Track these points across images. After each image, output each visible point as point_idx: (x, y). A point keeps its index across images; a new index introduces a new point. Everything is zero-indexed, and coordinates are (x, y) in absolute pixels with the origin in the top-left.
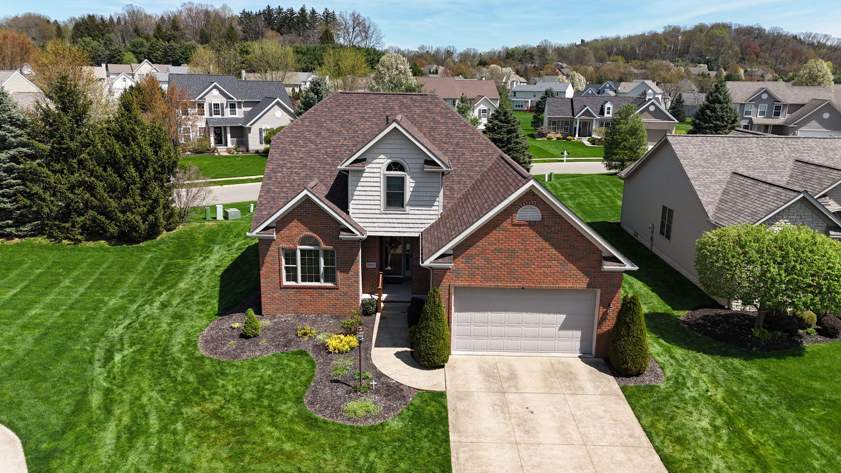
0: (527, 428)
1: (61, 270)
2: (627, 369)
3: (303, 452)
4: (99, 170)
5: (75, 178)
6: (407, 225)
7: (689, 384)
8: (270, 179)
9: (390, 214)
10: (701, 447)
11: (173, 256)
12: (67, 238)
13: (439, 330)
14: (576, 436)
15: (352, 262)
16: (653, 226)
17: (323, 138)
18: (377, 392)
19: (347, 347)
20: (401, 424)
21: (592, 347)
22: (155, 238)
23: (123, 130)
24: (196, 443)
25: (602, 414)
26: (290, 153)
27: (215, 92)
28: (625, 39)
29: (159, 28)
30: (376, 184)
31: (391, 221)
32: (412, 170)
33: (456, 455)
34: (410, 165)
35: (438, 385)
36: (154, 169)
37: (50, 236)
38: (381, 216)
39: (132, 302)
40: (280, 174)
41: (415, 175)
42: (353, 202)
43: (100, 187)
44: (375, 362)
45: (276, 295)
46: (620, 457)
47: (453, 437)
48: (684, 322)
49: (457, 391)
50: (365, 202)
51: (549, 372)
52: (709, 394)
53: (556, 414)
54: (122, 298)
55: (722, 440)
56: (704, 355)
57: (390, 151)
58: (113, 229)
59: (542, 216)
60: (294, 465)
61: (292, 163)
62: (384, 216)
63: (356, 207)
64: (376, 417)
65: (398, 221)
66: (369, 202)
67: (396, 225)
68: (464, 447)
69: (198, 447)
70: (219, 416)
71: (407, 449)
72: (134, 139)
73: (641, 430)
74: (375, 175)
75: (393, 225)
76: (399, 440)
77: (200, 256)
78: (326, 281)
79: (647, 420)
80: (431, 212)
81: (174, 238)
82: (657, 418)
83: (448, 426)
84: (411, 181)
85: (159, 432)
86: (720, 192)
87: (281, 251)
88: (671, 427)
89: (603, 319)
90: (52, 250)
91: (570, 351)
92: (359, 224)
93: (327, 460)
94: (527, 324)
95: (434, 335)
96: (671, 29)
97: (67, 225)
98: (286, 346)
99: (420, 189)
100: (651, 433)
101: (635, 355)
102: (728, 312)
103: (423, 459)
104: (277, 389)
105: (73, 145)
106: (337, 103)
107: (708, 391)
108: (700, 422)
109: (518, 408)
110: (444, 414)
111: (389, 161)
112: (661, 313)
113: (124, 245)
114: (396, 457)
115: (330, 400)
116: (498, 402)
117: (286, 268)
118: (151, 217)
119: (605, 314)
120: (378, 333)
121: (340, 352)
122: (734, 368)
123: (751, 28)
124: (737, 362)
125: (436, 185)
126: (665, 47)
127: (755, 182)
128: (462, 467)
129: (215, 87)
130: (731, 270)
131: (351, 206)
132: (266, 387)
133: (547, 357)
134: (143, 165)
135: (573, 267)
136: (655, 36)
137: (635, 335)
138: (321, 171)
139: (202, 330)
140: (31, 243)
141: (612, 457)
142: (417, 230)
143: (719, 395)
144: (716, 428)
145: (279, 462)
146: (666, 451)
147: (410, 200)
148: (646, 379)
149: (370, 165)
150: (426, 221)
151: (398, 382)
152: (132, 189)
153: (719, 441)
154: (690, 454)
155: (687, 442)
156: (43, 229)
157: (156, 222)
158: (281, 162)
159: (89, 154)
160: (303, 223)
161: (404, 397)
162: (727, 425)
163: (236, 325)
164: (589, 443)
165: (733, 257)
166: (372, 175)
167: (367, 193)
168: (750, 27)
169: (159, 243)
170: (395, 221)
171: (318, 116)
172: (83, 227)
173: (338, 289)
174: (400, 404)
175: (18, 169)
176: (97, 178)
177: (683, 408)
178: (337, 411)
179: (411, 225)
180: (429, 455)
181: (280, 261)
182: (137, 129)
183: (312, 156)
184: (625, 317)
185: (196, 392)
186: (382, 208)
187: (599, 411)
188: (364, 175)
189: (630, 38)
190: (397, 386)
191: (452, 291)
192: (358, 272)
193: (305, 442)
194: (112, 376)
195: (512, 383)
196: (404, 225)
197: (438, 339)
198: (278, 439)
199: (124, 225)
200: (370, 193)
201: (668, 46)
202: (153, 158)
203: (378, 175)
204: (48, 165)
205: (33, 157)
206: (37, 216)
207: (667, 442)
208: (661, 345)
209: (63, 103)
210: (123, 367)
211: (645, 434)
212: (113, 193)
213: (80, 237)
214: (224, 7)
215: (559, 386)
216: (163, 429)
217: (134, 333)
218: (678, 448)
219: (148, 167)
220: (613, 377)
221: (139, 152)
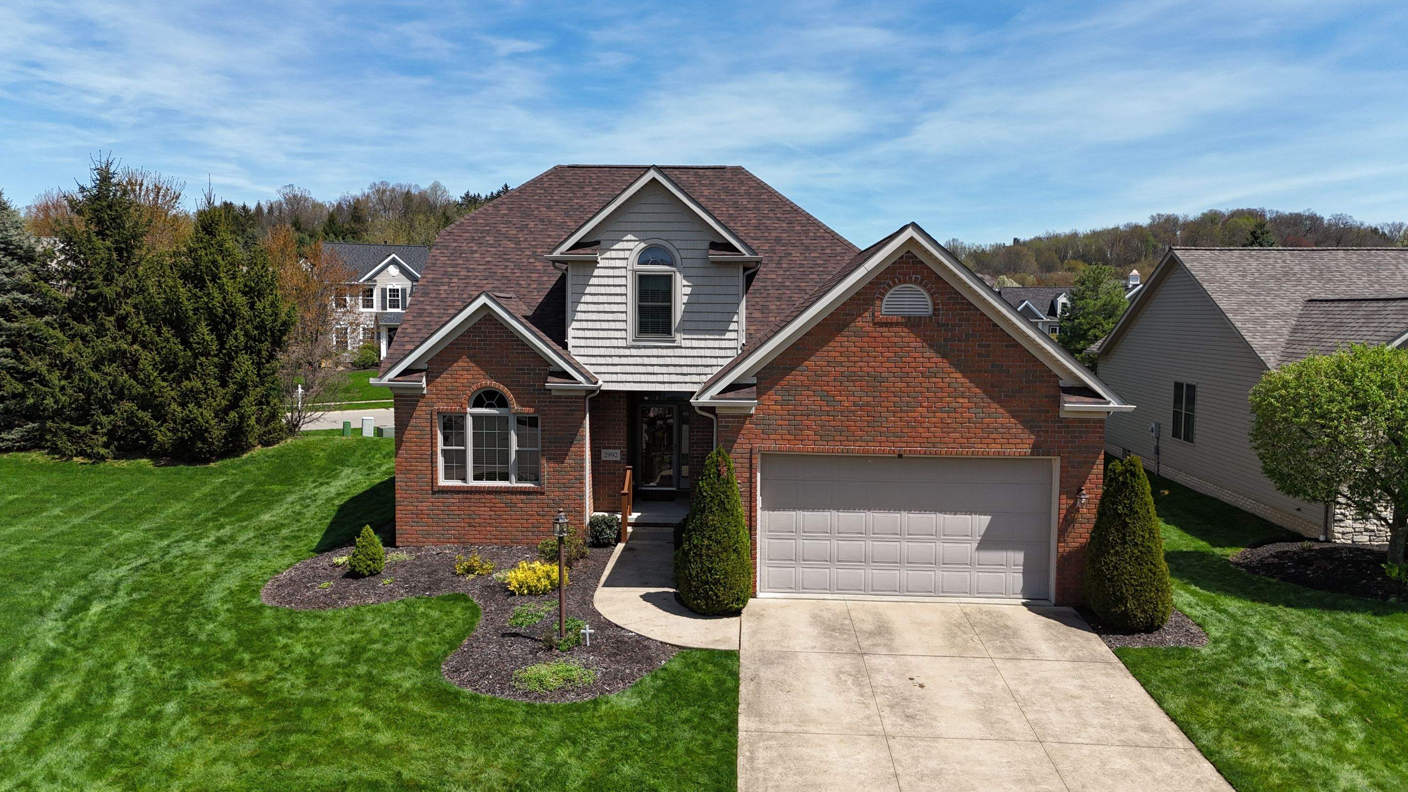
0: (910, 711)
1: (55, 496)
2: (1125, 614)
3: (414, 746)
4: (149, 331)
5: (103, 345)
6: (678, 370)
7: (1263, 649)
8: (426, 294)
9: (645, 347)
10: (1307, 748)
11: (265, 481)
12: (81, 453)
13: (727, 531)
14: (1018, 726)
15: (571, 437)
16: (1158, 426)
17: (532, 232)
18: (594, 649)
19: (545, 582)
20: (635, 701)
21: (1048, 581)
22: (238, 456)
23: (197, 265)
24: (193, 734)
25: (1078, 692)
26: (469, 255)
27: (393, 270)
28: (1086, 237)
29: (332, 219)
30: (618, 290)
31: (646, 361)
32: (687, 263)
33: (748, 754)
34: (684, 254)
35: (725, 641)
36: (247, 334)
37: (54, 450)
38: (627, 352)
39: (161, 537)
40: (446, 288)
41: (692, 272)
42: (575, 325)
43: (146, 360)
44: (599, 606)
45: (424, 506)
46: (1121, 763)
47: (743, 723)
48: (1237, 564)
49: (763, 651)
50: (598, 325)
51: (959, 626)
52: (1310, 666)
53: (975, 689)
54: (146, 531)
55: (1353, 739)
56: (1288, 610)
57: (645, 227)
58: (163, 436)
59: (935, 304)
60: (388, 769)
61: (469, 270)
62: (634, 352)
63: (581, 334)
64: (585, 689)
65: (661, 361)
66: (605, 325)
67: (657, 369)
68: (767, 740)
69: (193, 740)
70: (258, 692)
71: (642, 742)
72: (215, 278)
73: (1167, 719)
74: (617, 272)
75: (650, 369)
76: (627, 727)
77: (314, 482)
78: (520, 479)
79: (1177, 703)
80: (724, 344)
81: (273, 456)
82: (1201, 698)
83: (738, 704)
84: (685, 283)
85: (124, 716)
86: (1286, 331)
87: (435, 417)
88: (1233, 713)
89: (1068, 521)
90: (52, 471)
91: (1004, 593)
92: (587, 367)
93: (462, 760)
94: (912, 535)
95: (718, 542)
96: (1162, 220)
97: (83, 429)
98: (430, 588)
99: (702, 299)
100: (1189, 723)
101: (1141, 584)
102: (1326, 546)
103: (675, 758)
104: (391, 648)
105: (109, 292)
106: (562, 182)
107: (1306, 661)
108: (1297, 709)
109: (891, 678)
110: (730, 684)
111: (643, 245)
112: (1187, 552)
113: (181, 466)
114: (614, 755)
115: (493, 662)
116: (848, 668)
117: (444, 452)
118: (233, 415)
119: (1073, 510)
120: (614, 568)
121: (533, 592)
122: (1356, 627)
123: (1298, 216)
124: (1359, 619)
125: (732, 290)
126: (1155, 247)
127: (1355, 304)
128: (761, 775)
129: (394, 262)
130: (1330, 427)
131: (571, 333)
132: (369, 647)
133: (955, 605)
134: (226, 323)
135: (1001, 410)
136: (1135, 231)
137: (1139, 540)
138: (523, 282)
139: (278, 573)
140: (17, 462)
141: (1104, 764)
142: (696, 379)
143: (1332, 669)
144: (1336, 721)
145: (355, 763)
146: (1227, 754)
147: (683, 321)
148: (1168, 638)
149: (608, 254)
150: (714, 361)
151: (640, 636)
152: (201, 364)
153: (1347, 740)
154: (1283, 761)
155: (1273, 739)
156: (42, 437)
157: (241, 422)
158: (450, 269)
159: (135, 306)
160: (478, 363)
161: (649, 658)
162: (1360, 714)
163: (341, 560)
164: (1050, 739)
165: (1331, 401)
166: (611, 272)
167: (601, 308)
168: (1297, 214)
169: (246, 462)
170: (654, 361)
171: (526, 200)
172: (111, 434)
173: (542, 493)
174: (640, 670)
175: (10, 329)
176: (144, 346)
177: (1257, 686)
178: (505, 680)
179: (685, 370)
180: (689, 752)
181: (433, 437)
182: (221, 261)
183: (507, 260)
184: (1113, 503)
185: (227, 657)
186: (630, 335)
187: (1071, 686)
188: (597, 272)
189: (1095, 235)
190: (637, 641)
191: (758, 462)
192: (583, 459)
193: (423, 727)
194: (72, 632)
195: (879, 640)
196: (672, 370)
197: (725, 550)
198: (368, 726)
199: (183, 427)
200: (607, 308)
201: (1160, 246)
202: (245, 311)
203: (622, 272)
204: (63, 326)
205: (38, 311)
206: (33, 413)
207: (1227, 739)
208: (1194, 594)
209: (100, 222)
210: (100, 621)
211: (1175, 726)
212: (169, 373)
213: (102, 451)
214: (435, 187)
215: (980, 646)
216: (137, 712)
217: (145, 576)
218: (1254, 749)
219: (234, 328)
220: (1096, 635)
221: (220, 299)
